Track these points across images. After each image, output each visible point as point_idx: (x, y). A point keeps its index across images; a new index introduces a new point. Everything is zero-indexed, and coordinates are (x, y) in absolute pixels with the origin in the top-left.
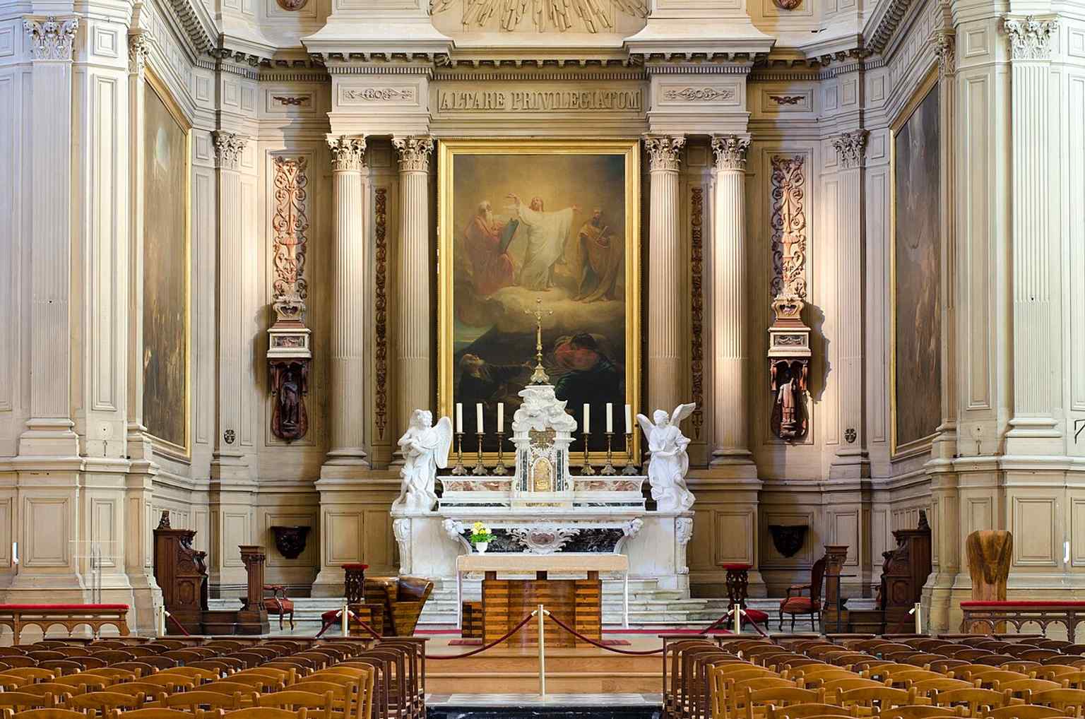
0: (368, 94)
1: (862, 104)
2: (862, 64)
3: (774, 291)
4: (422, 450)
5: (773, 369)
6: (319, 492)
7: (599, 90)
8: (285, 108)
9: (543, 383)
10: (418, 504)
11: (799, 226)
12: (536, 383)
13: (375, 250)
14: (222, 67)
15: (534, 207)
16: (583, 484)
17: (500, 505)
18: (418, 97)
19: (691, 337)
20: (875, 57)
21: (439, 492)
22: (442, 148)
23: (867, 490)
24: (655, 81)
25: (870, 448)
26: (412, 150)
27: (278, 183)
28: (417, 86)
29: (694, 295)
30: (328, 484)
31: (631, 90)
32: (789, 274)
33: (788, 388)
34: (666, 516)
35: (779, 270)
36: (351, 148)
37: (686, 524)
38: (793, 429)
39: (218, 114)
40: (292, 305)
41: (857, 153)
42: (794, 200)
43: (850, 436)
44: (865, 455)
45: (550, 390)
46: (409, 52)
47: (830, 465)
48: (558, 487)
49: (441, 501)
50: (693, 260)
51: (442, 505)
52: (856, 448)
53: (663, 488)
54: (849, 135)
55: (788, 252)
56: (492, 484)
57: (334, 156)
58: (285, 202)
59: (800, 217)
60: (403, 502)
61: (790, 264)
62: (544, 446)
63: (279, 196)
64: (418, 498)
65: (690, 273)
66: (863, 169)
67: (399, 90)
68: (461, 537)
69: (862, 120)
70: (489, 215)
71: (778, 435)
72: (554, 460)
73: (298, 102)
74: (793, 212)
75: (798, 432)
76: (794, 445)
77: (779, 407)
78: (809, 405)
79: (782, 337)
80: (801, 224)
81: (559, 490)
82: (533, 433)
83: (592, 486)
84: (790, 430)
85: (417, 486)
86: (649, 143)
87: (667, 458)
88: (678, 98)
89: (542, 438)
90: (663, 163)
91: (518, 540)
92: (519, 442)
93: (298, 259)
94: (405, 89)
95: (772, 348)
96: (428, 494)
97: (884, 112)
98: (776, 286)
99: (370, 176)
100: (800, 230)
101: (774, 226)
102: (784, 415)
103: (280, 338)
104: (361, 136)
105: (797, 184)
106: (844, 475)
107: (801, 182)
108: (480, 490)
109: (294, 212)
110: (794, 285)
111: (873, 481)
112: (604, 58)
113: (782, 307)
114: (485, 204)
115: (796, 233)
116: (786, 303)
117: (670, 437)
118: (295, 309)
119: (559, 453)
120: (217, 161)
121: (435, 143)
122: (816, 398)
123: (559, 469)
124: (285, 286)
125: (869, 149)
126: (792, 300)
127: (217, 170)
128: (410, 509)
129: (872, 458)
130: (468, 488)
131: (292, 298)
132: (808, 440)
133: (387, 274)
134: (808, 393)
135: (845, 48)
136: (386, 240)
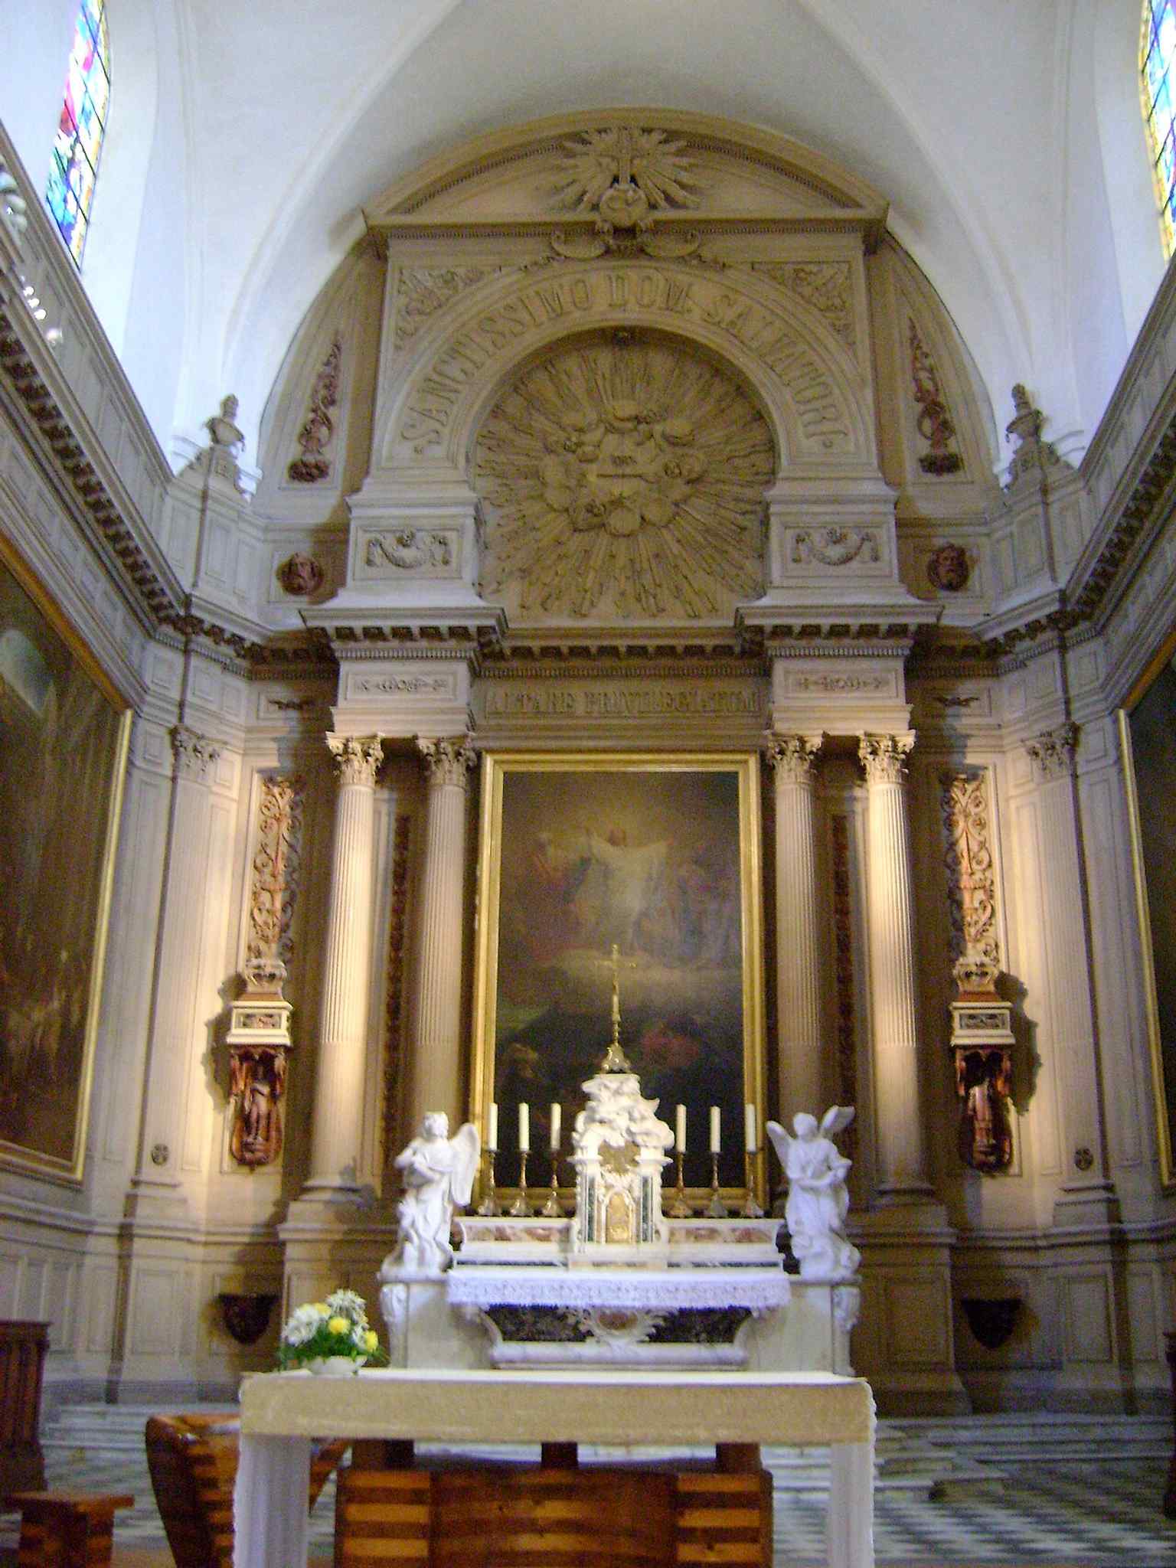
0: (387, 684)
1: (1066, 690)
2: (1062, 639)
3: (953, 955)
4: (429, 1174)
5: (960, 1064)
6: (283, 1244)
7: (702, 690)
8: (281, 714)
9: (621, 1071)
10: (422, 1261)
11: (984, 866)
12: (611, 1072)
13: (390, 899)
14: (193, 646)
15: (613, 841)
16: (683, 1232)
17: (551, 1264)
18: (454, 690)
19: (839, 1021)
20: (1083, 626)
21: (456, 1243)
22: (489, 762)
23: (1119, 1241)
24: (779, 668)
25: (1116, 1177)
26: (443, 757)
27: (265, 810)
28: (454, 674)
29: (839, 960)
30: (297, 1230)
31: (745, 689)
32: (973, 931)
33: (982, 1093)
34: (817, 1283)
35: (959, 926)
36: (360, 754)
37: (849, 1297)
38: (991, 1154)
39: (181, 705)
40: (268, 970)
41: (1066, 757)
42: (973, 831)
43: (1083, 1160)
44: (1109, 1188)
45: (632, 1083)
46: (444, 624)
47: (1051, 1205)
48: (643, 1236)
49: (457, 1256)
50: (837, 911)
51: (461, 1263)
52: (1095, 1178)
53: (811, 1238)
54: (1050, 734)
55: (971, 900)
56: (541, 1231)
57: (337, 766)
58: (272, 834)
59: (984, 855)
60: (399, 1259)
61: (975, 918)
62: (620, 1170)
63: (264, 828)
64: (422, 1252)
65: (834, 930)
66: (1075, 777)
67: (430, 680)
68: (483, 1316)
69: (1068, 714)
70: (551, 851)
71: (970, 1164)
72: (638, 1192)
73: (299, 707)
74: (974, 847)
75: (998, 1160)
76: (993, 1177)
77: (969, 1120)
78: (1012, 1117)
79: (972, 1017)
80: (986, 863)
81: (645, 1240)
82: (605, 1149)
83: (696, 1235)
84: (986, 1154)
85: (421, 1231)
86: (772, 746)
87: (813, 1190)
88: (812, 687)
89: (621, 1157)
90: (793, 774)
91: (578, 1322)
92: (582, 1162)
93: (284, 910)
94: (438, 677)
95: (958, 1031)
96: (439, 1245)
97: (1102, 696)
98: (955, 947)
99: (389, 801)
100: (984, 870)
101: (948, 867)
102: (978, 1132)
103: (248, 1016)
104: (374, 737)
105: (978, 810)
106: (1079, 1220)
107: (982, 807)
108: (520, 1239)
109: (284, 848)
110: (981, 946)
111: (1126, 1226)
112: (709, 643)
113: (968, 975)
114: (544, 836)
115: (978, 876)
116: (974, 969)
117: (820, 1156)
118: (272, 977)
119: (645, 1182)
120: (175, 768)
121: (479, 756)
122: (1022, 1107)
123: (645, 1208)
124: (263, 946)
125: (1081, 750)
126: (982, 965)
127: (174, 779)
128: (410, 1268)
129: (1120, 1193)
130: (501, 1236)
131: (272, 963)
132: (1014, 1169)
133: (405, 932)
134: (1009, 1101)
135: (1040, 615)
136: (407, 885)
